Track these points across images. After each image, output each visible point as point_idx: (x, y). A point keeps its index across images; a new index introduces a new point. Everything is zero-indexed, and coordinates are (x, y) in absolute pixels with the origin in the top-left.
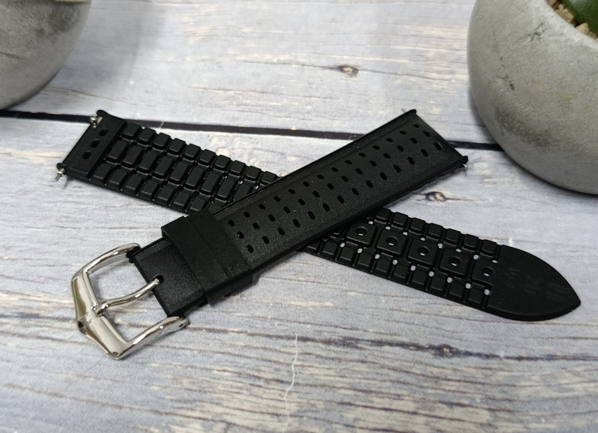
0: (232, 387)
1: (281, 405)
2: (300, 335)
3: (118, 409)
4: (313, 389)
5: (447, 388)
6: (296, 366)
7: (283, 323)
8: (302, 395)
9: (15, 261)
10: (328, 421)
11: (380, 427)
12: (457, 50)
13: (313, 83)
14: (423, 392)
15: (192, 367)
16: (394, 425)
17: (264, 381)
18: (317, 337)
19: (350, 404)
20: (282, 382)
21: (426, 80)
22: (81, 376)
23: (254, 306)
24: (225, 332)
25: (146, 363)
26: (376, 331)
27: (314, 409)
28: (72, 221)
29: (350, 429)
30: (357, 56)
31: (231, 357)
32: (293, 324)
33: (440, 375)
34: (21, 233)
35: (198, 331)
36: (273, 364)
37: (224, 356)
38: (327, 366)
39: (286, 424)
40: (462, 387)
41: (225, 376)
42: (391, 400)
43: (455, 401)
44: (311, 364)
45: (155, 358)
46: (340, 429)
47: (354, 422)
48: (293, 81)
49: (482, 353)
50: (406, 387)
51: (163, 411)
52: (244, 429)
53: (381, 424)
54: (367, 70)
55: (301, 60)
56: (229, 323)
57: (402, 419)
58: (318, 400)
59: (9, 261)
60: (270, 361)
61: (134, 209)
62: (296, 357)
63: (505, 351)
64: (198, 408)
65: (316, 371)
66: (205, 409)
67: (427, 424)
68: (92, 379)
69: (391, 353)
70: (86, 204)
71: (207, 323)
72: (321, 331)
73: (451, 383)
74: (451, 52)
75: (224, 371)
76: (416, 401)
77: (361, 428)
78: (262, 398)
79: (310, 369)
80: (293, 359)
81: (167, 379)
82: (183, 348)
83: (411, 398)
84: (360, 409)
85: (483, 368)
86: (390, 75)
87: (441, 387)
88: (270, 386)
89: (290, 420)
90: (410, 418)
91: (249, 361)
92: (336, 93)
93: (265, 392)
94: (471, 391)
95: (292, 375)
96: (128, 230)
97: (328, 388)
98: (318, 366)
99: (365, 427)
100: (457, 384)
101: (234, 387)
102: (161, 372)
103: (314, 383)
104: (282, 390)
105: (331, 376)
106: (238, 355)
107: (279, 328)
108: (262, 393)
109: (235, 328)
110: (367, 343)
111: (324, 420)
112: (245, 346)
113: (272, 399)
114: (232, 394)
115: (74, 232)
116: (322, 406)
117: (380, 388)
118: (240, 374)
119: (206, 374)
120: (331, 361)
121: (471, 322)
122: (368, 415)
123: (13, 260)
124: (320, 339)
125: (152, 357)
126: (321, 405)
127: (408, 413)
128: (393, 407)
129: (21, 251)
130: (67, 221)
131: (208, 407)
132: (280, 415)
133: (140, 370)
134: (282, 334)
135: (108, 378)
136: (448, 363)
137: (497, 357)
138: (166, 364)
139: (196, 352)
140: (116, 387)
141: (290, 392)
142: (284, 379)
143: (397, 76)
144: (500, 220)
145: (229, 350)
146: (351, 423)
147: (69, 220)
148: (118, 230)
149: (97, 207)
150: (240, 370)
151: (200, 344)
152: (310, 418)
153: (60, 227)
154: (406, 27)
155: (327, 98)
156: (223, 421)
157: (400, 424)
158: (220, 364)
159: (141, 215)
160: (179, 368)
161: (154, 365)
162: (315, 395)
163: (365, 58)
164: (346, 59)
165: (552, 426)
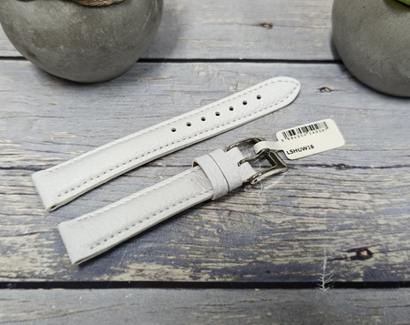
10: (284, 205)
13: (248, 34)
16: (320, 205)
19: (295, 196)
20: (256, 189)
21: (311, 29)
27: (275, 200)
29: (296, 208)
30: (271, 18)
33: (341, 179)
39: (261, 209)
40: (353, 184)
42: (316, 192)
43: (350, 190)
46: (291, 209)
47: (298, 205)
48: (236, 33)
49: (362, 166)
53: (313, 205)
55: (240, 22)
57: (324, 201)
61: (158, 106)
64: (213, 204)
69: (313, 170)
70: (129, 105)
77: (302, 207)
86: (291, 28)
89: (263, 207)
92: (262, 39)
93: (248, 194)
95: (261, 185)
99: (304, 207)
100: (351, 182)
104: (256, 193)
110: (299, 166)
111: (282, 205)
122: (305, 201)
123: (93, 137)
126: (279, 198)
127: (326, 198)
129: (96, 132)
130: (120, 115)
132: (258, 204)
136: (344, 172)
137: (370, 167)
141: (261, 193)
143: (295, 28)
146: (296, 205)
149: (136, 107)
152: (274, 205)
153: (117, 118)
155: (257, 41)
156: (227, 210)
157: (323, 204)
159: (162, 109)
163: (275, 19)
164: (264, 20)
165: (403, 200)
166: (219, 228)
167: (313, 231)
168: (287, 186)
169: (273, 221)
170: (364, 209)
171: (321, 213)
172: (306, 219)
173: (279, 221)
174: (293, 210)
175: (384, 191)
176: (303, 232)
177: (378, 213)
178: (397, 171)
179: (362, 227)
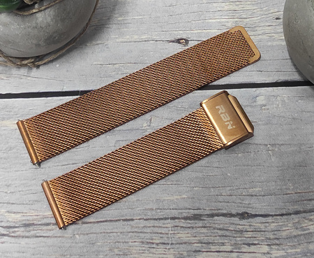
1: (165, 256)
2: (172, 216)
4: (181, 245)
5: (247, 236)
6: (171, 234)
7: (162, 211)
8: (175, 249)
14: (235, 240)
15: (118, 242)
17: (156, 244)
22: (62, 255)
23: (146, 203)
24: (132, 220)
25: (94, 243)
26: (210, 208)
31: (138, 233)
32: (167, 211)
35: (118, 221)
37: (134, 233)
38: (186, 232)
41: (135, 245)
45: (98, 239)
50: (226, 238)
54: (194, 40)
56: (134, 214)
58: (184, 251)
59: (11, 194)
60: (158, 233)
62: (170, 229)
63: (275, 212)
65: (181, 235)
68: (68, 256)
71: (122, 216)
72: (182, 213)
73: (248, 233)
75: (135, 242)
76: (232, 245)
78: (155, 254)
79: (178, 234)
81: (106, 250)
82: (112, 232)
83: (229, 244)
84: (205, 253)
85: (264, 223)
87: (244, 236)
88: (159, 247)
90: (229, 254)
91: (147, 235)
94: (259, 236)
97: (188, 244)
98: (182, 232)
101: (141, 250)
102: (103, 247)
103: (181, 242)
105: (189, 237)
106: (141, 232)
107: (160, 214)
108: (155, 251)
109: (137, 217)
112: (144, 227)
113: (161, 254)
114: (140, 254)
116: (186, 254)
118: (143, 242)
119: (126, 245)
120: (188, 228)
121: (257, 197)
124: (181, 217)
128: (220, 250)
133: (92, 248)
134: (162, 217)
135: (76, 254)
138: (104, 242)
139: (119, 233)
142: (166, 242)
144: (272, 132)
145: (136, 230)
151: (121, 229)
158: (132, 238)
160: (112, 243)
161: (98, 244)
162: (182, 248)
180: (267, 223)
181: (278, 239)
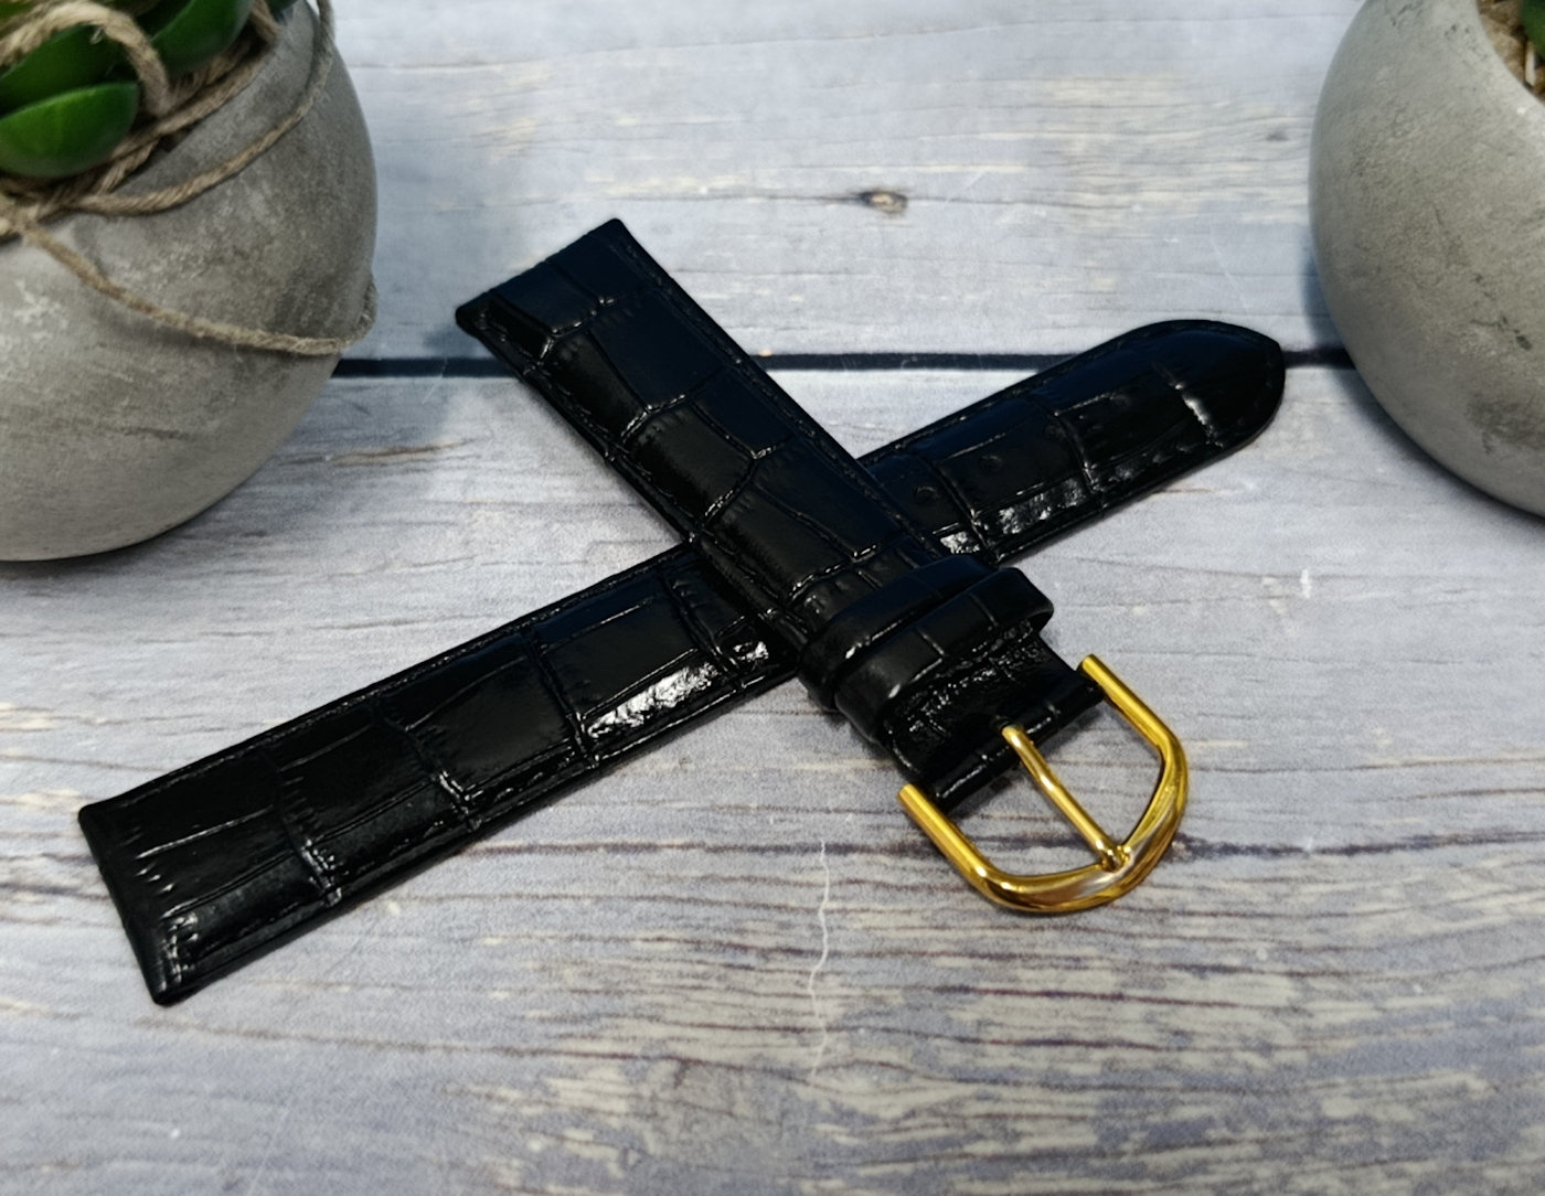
0: (681, 975)
1: (801, 1005)
2: (832, 840)
3: (417, 1053)
4: (875, 962)
5: (1189, 933)
6: (828, 912)
7: (788, 816)
8: (849, 979)
9: (124, 726)
10: (916, 1034)
11: (1039, 1035)
12: (1139, 133)
13: (800, 240)
14: (1133, 947)
15: (582, 938)
16: (1074, 1028)
17: (757, 956)
18: (871, 842)
19: (965, 990)
20: (798, 952)
21: (1072, 211)
22: (316, 984)
23: (715, 782)
24: (651, 848)
25: (471, 939)
26: (1009, 814)
27: (881, 1008)
28: (252, 619)
29: (970, 1046)
30: (902, 166)
31: (673, 905)
32: (812, 817)
33: (1166, 904)
34: (130, 656)
35: (587, 852)
36: (774, 912)
37: (656, 904)
38: (901, 907)
39: (819, 1049)
40: (1223, 927)
41: (662, 952)
42: (1060, 970)
43: (1208, 961)
44: (864, 906)
45: (491, 924)
46: (947, 1049)
47: (978, 1030)
48: (752, 237)
49: (1263, 846)
50: (1091, 938)
51: (523, 1047)
52: (721, 1070)
53: (1041, 1029)
54: (928, 198)
55: (767, 185)
56: (658, 826)
57: (1089, 1013)
58: (889, 987)
59: (108, 728)
60: (766, 907)
61: (400, 575)
62: (826, 891)
63: (1315, 837)
64: (608, 1033)
65: (877, 920)
66: (623, 1034)
67: (1149, 1020)
68: (346, 989)
69: (1049, 863)
70: (281, 574)
71: (605, 832)
72: (878, 827)
73: (1195, 921)
74: (1125, 138)
75: (660, 939)
76: (1118, 969)
77: (995, 1042)
78: (755, 994)
79: (863, 916)
80: (821, 898)
81: (526, 971)
82: (555, 897)
83: (1106, 963)
84: (989, 998)
85: (1266, 881)
86: (985, 206)
87: (1174, 932)
88: (771, 966)
89: (827, 1039)
90: (1109, 1009)
91: (716, 911)
92: (858, 259)
93: (761, 980)
94: (1245, 936)
95: (822, 935)
96: (389, 629)
97: (910, 957)
98: (880, 907)
99: (1005, 1039)
100: (1212, 921)
101: (688, 975)
102: (509, 957)
103: (876, 949)
104: (800, 973)
105: (913, 928)
106: (689, 900)
107: (780, 828)
108: (754, 982)
109: (674, 837)
110: (992, 844)
111: (909, 1032)
112: (704, 878)
113: (779, 995)
114: (684, 992)
115: (259, 644)
116: (900, 1000)
117: (1034, 945)
118: (699, 943)
119: (618, 952)
120: (910, 893)
121: (1229, 775)
122: (1009, 1010)
123: (120, 723)
124: (878, 845)
125: (483, 925)
126: (896, 999)
127: (1103, 997)
128: (1065, 988)
129: (134, 700)
130: (239, 619)
131: (630, 1026)
132: (803, 1030)
133: (457, 957)
134: (789, 842)
135: (383, 982)
136: (1184, 874)
137: (1298, 850)
138: (518, 937)
139: (587, 903)
140: (404, 1002)
141: (821, 976)
142: (804, 946)
143: (1004, 206)
144: (1277, 531)
145: (666, 890)
146: (971, 1033)
147: (244, 615)
148: (365, 631)
149: (309, 579)
150: (697, 935)
151: (596, 883)
152: (873, 1030)
153: (225, 634)
154: (1015, 86)
155: (838, 273)
156: (669, 1057)
157: (1085, 1024)
158: (651, 924)
159: (419, 590)
160: (551, 942)
161: (490, 941)
162: (881, 975)
163: (921, 169)
164: (875, 175)
165: (1439, 1001)
166: (630, 1146)
167: (1038, 1157)
168: (936, 940)
169: (864, 1106)
170: (1266, 1049)
171: (1077, 1069)
172: (1009, 1100)
173: (890, 1108)
174: (955, 1057)
175: (1353, 961)
176: (995, 1159)
177: (1325, 1068)
178: (1417, 866)
179: (1252, 1132)
180: (1282, 880)
181: (1337, 950)
